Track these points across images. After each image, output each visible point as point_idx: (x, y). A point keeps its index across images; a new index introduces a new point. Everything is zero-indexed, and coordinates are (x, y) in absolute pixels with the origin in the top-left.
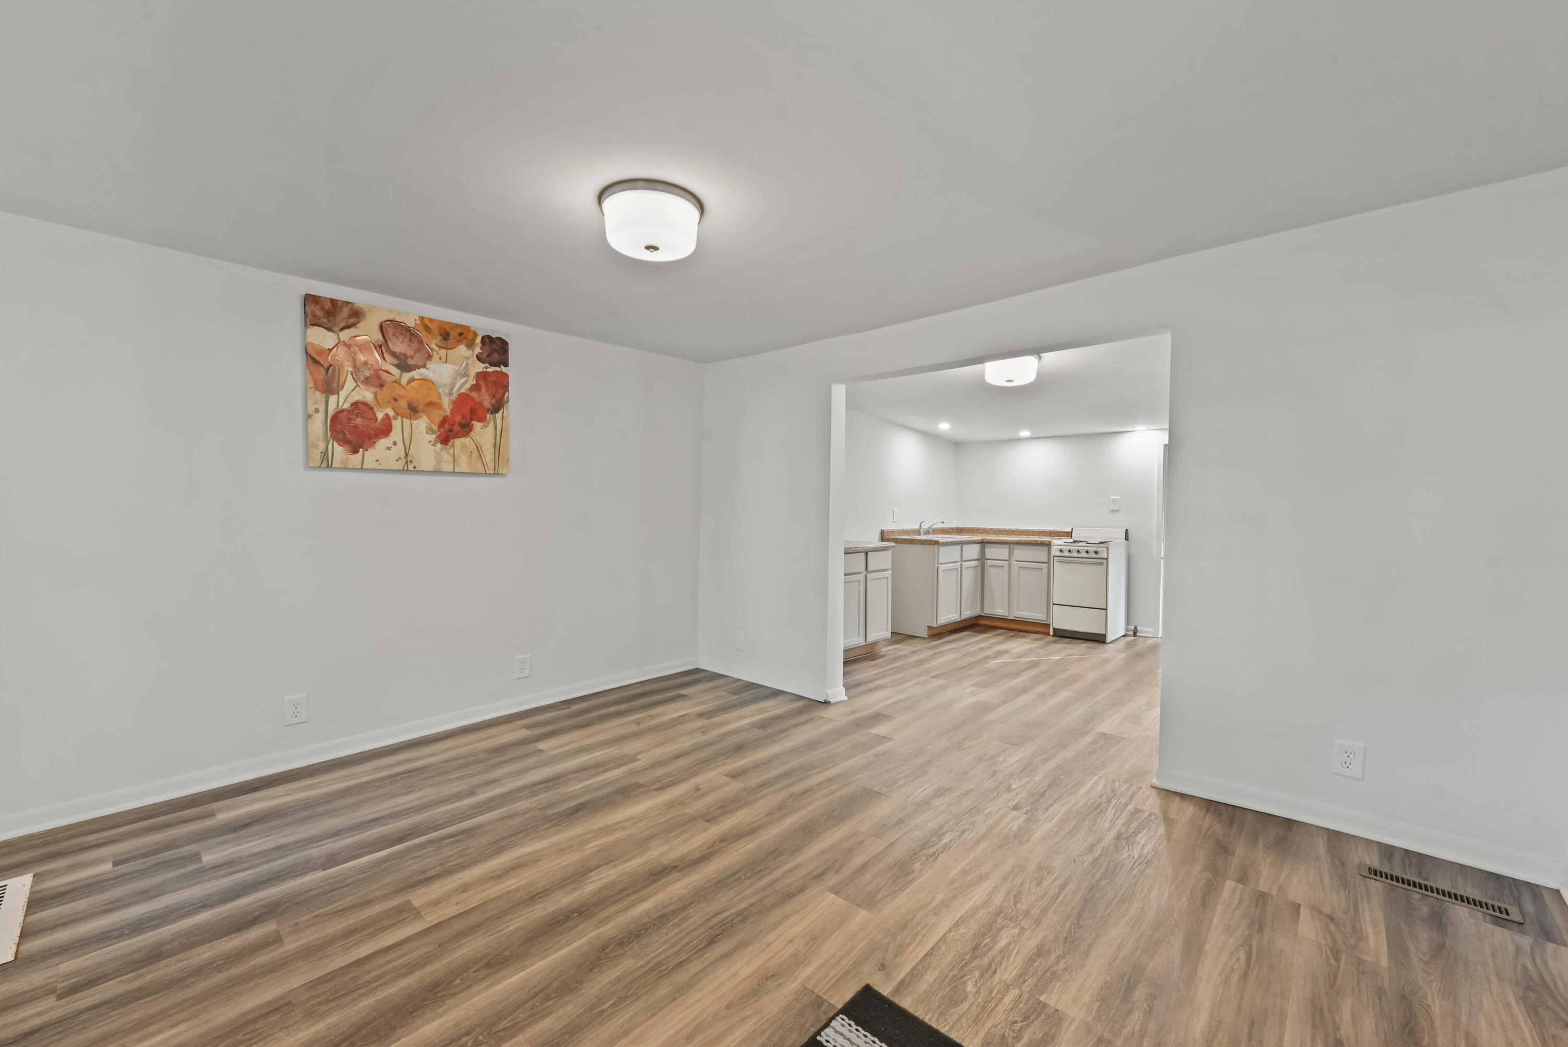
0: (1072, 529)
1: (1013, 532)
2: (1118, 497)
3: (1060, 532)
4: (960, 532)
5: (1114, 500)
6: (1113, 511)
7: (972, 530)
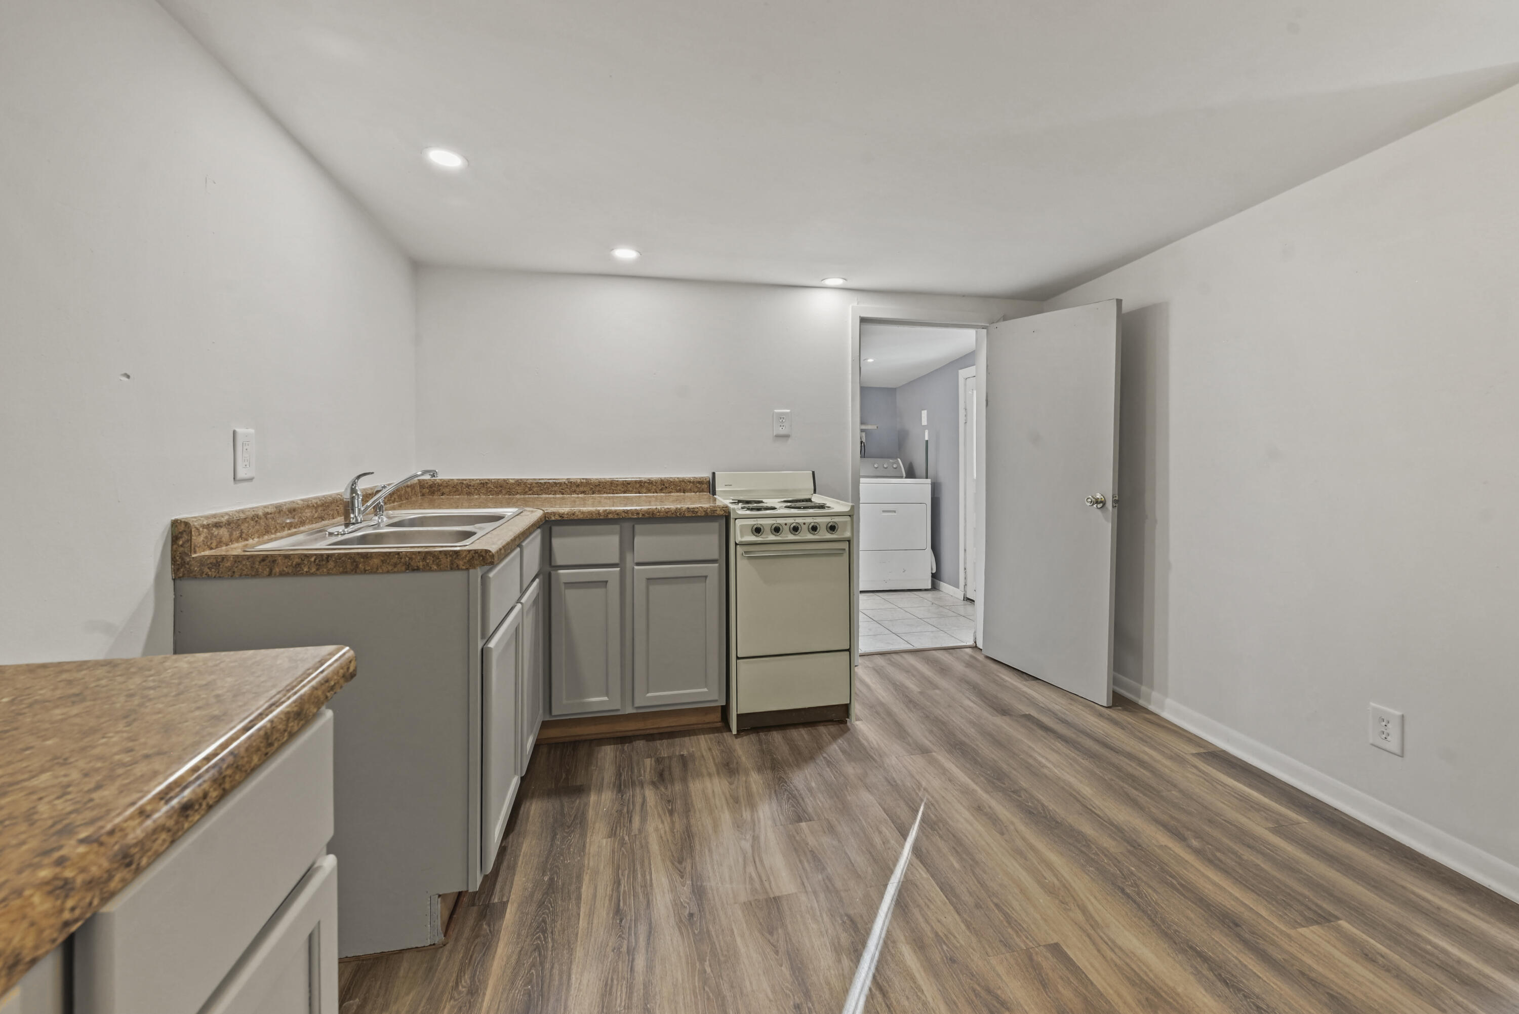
0: (714, 474)
1: (578, 486)
2: (788, 411)
3: (683, 481)
4: (432, 493)
5: (781, 417)
6: (778, 436)
7: (468, 486)
